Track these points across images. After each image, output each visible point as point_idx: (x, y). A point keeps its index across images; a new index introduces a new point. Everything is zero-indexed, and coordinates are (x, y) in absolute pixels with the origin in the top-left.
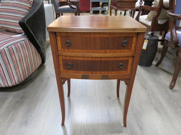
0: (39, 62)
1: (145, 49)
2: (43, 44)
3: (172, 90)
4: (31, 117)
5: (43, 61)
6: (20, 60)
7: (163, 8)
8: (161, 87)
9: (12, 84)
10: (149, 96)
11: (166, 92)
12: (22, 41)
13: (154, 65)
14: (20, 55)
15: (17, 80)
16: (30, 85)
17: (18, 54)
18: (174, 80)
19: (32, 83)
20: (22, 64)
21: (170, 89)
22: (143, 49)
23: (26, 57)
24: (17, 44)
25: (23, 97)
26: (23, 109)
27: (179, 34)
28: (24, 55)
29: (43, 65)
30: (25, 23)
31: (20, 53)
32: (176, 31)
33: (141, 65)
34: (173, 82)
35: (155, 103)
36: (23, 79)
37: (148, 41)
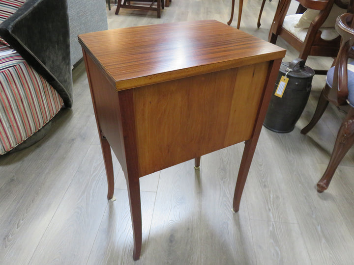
1: (281, 97)
2: (61, 72)
3: (320, 194)
4: (17, 228)
7: (336, 3)
8: (300, 185)
10: (268, 203)
11: (306, 198)
12: (10, 69)
13: (299, 129)
16: (34, 153)
18: (328, 176)
19: (38, 150)
20: (9, 115)
21: (316, 192)
22: (275, 94)
25: (12, 180)
26: (7, 208)
28: (14, 97)
30: (10, 31)
33: (270, 127)
34: (325, 179)
35: (275, 222)
36: (15, 144)
37: (288, 79)
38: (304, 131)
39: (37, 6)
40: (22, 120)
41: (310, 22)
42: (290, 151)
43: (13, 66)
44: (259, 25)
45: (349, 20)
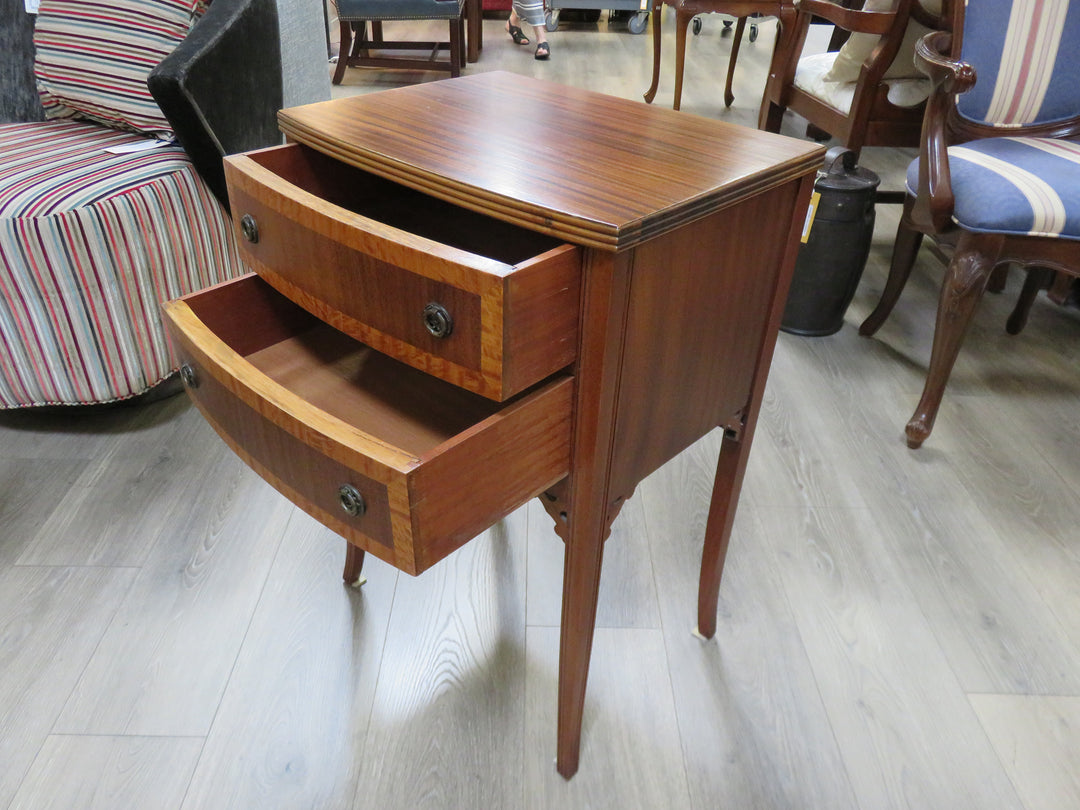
1: (806, 241)
3: (915, 452)
4: (207, 549)
6: (151, 272)
7: (915, 18)
8: (866, 437)
9: (111, 392)
10: (794, 473)
11: (882, 461)
12: (164, 178)
14: (153, 244)
15: (138, 371)
17: (143, 243)
18: (930, 405)
21: (904, 449)
23: (181, 260)
24: (137, 189)
25: (164, 459)
26: (168, 514)
27: (965, 162)
28: (171, 246)
30: (181, 82)
31: (152, 236)
34: (924, 412)
35: (815, 507)
37: (819, 195)
38: (867, 329)
39: (232, 27)
41: (860, 64)
42: (836, 374)
43: (169, 173)
44: (729, 98)
45: (945, 46)
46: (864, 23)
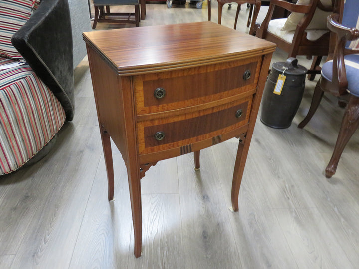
0: (61, 119)
1: (280, 94)
2: (67, 83)
3: (329, 180)
4: (45, 243)
5: (69, 115)
6: (17, 121)
7: (318, 8)
8: (309, 173)
9: (2, 172)
10: (285, 193)
11: (317, 185)
12: (21, 80)
13: (295, 124)
14: (18, 109)
15: (13, 161)
16: (42, 170)
17: (13, 109)
18: (334, 161)
19: (47, 165)
20: (22, 128)
21: (325, 178)
22: (274, 92)
23: (30, 113)
24: (9, 86)
25: (27, 197)
26: (28, 225)
28: (26, 109)
29: (69, 123)
30: (26, 41)
31: (17, 106)
32: (345, 60)
34: (332, 165)
35: (296, 208)
36: (27, 159)
37: (285, 77)
38: (301, 125)
39: (48, 16)
40: (33, 133)
41: (296, 24)
42: (292, 145)
43: (24, 78)
46: (298, 9)
